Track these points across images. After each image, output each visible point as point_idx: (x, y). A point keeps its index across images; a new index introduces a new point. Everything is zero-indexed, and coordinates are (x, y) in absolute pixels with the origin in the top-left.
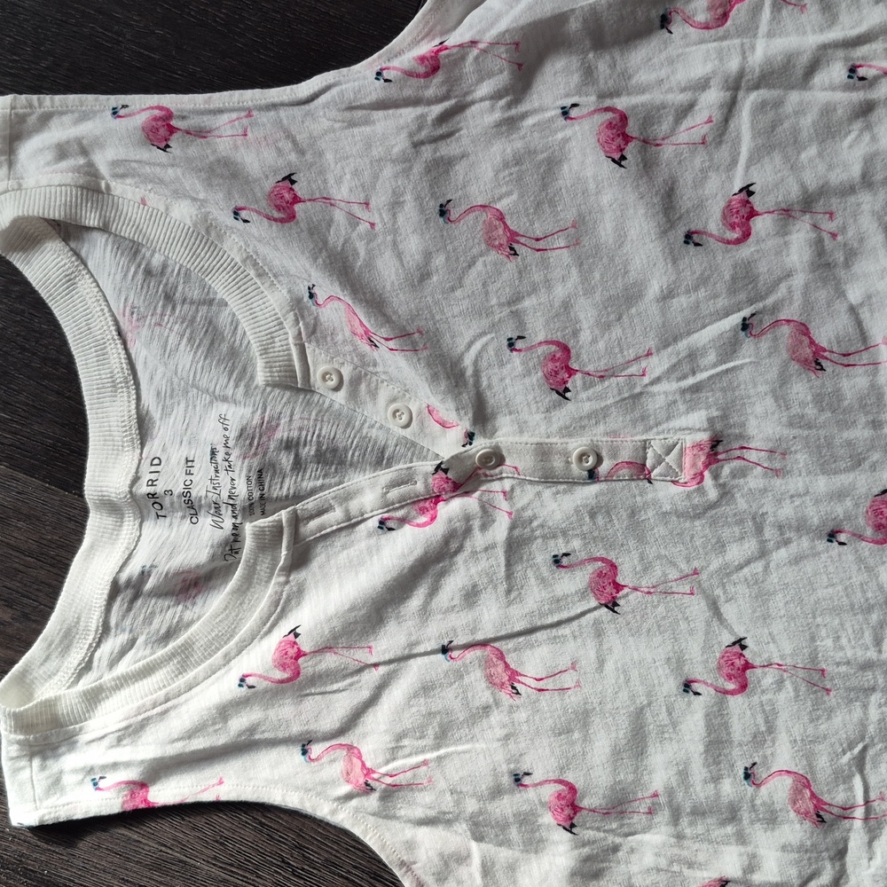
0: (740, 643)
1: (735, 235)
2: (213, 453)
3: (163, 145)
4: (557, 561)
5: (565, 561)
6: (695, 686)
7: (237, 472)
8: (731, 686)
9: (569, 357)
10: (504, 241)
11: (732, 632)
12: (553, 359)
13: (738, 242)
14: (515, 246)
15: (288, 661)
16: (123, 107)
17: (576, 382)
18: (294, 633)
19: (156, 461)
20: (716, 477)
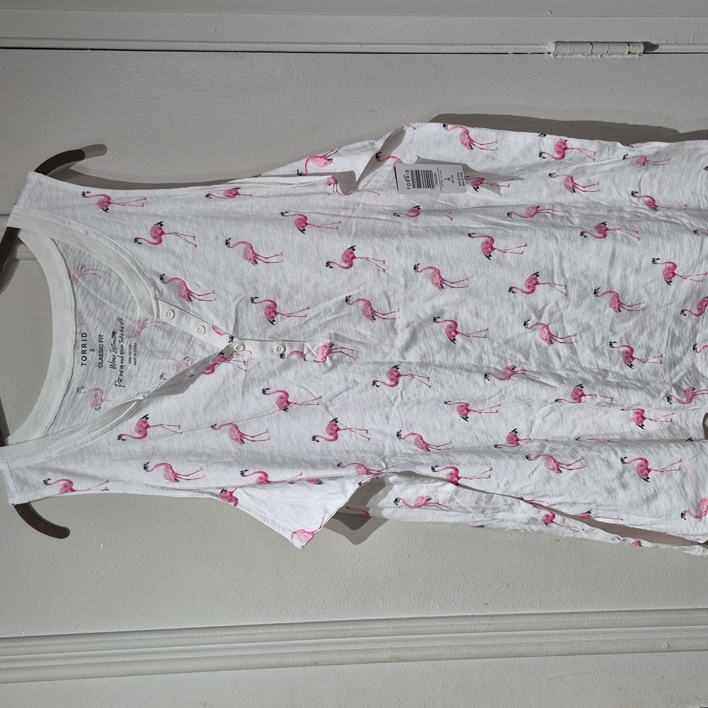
0: (335, 420)
1: (346, 265)
2: (114, 333)
3: (105, 209)
4: (264, 392)
5: (267, 392)
6: (317, 438)
7: (125, 342)
8: (331, 438)
9: (276, 307)
10: (252, 257)
11: (332, 416)
12: (269, 307)
13: (347, 268)
14: (256, 260)
15: (142, 429)
16: (88, 192)
17: (278, 318)
18: (146, 417)
19: (84, 335)
20: (331, 359)
